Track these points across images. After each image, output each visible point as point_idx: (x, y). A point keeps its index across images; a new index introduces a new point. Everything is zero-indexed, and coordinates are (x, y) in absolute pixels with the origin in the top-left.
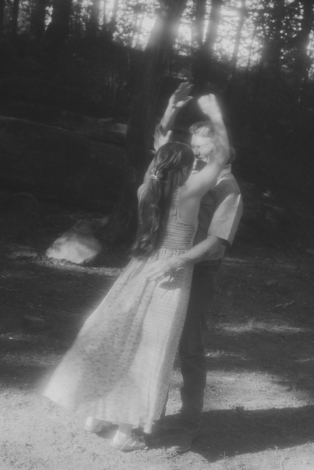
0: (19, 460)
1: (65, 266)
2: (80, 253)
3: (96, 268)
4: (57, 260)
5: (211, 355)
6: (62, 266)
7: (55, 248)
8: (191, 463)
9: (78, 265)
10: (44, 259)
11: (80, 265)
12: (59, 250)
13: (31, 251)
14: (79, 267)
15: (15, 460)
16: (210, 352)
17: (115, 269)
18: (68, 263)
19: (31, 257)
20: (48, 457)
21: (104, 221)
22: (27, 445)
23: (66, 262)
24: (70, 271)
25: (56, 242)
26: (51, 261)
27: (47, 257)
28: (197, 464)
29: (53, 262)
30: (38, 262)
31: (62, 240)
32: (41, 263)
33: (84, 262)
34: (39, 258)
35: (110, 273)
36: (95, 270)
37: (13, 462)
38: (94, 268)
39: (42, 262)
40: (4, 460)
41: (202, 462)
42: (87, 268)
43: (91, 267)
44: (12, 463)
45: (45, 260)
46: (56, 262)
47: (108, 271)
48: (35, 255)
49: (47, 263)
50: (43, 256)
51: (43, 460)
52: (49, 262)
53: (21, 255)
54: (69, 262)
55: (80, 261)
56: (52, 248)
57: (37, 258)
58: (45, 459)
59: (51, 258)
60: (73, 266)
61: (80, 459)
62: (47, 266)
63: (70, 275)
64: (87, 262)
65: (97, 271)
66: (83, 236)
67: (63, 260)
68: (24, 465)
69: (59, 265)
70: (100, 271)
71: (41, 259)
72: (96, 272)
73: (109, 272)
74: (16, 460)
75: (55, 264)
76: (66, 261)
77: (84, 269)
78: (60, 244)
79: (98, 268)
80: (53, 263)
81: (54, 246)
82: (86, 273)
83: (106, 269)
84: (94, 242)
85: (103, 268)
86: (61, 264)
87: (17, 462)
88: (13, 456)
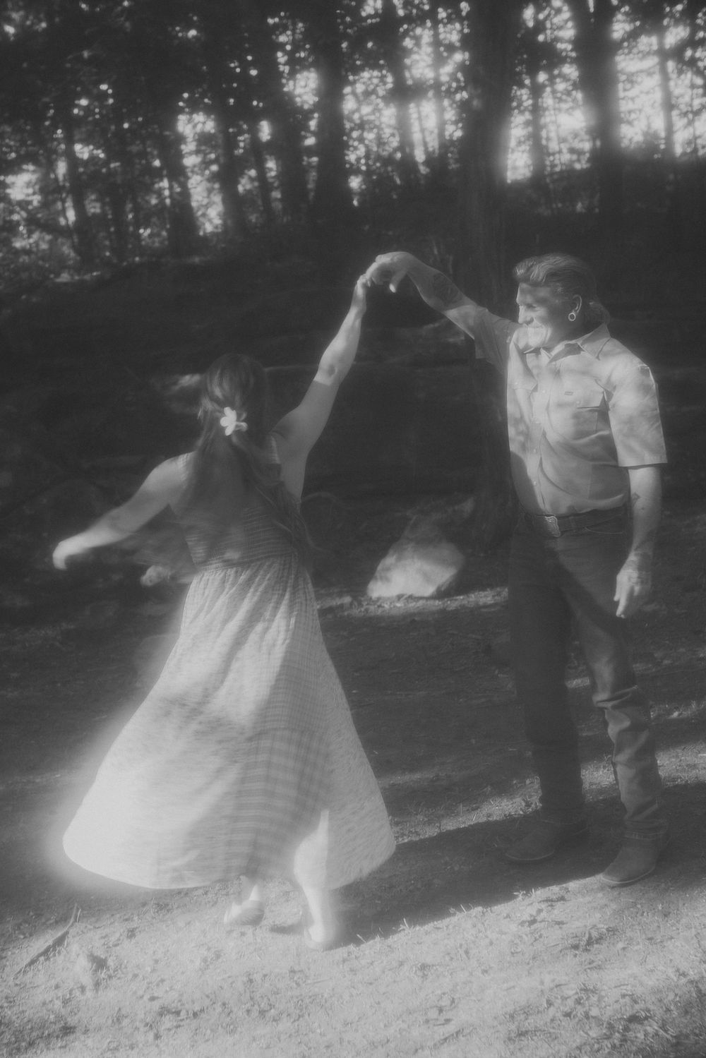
0: (277, 1006)
1: (405, 605)
2: (427, 578)
3: (462, 597)
4: (389, 598)
5: (679, 715)
6: (399, 608)
7: (381, 578)
8: (624, 949)
9: (427, 599)
10: (365, 603)
11: (432, 597)
12: (388, 580)
13: (341, 595)
14: (431, 602)
15: (269, 1008)
16: (677, 708)
17: (498, 589)
18: (410, 601)
19: (342, 606)
20: (333, 989)
21: (468, 506)
22: (293, 971)
23: (406, 599)
24: (413, 614)
25: (380, 568)
26: (379, 604)
27: (371, 598)
28: (636, 948)
29: (383, 605)
30: (356, 612)
31: (389, 560)
32: (361, 611)
33: (438, 590)
34: (356, 604)
35: (489, 599)
36: (460, 601)
37: (265, 1011)
38: (458, 597)
39: (363, 609)
40: (248, 1011)
41: (647, 942)
42: (446, 600)
43: (453, 596)
44: (262, 1013)
45: (367, 604)
46: (389, 604)
47: (485, 596)
48: (347, 600)
49: (372, 608)
50: (362, 599)
51: (322, 996)
52: (376, 606)
53: (322, 607)
54: (411, 597)
55: (430, 590)
56: (376, 579)
57: (351, 604)
58: (326, 996)
59: (379, 599)
60: (421, 603)
61: (395, 982)
62: (372, 614)
63: (413, 621)
64: (443, 589)
65: (465, 602)
66: (424, 544)
67: (399, 597)
68: (284, 1015)
69: (394, 607)
70: (471, 600)
71: (360, 605)
72: (463, 602)
73: (487, 597)
74: (271, 1006)
75: (387, 606)
76: (405, 597)
77: (440, 603)
78: (388, 569)
79: (465, 597)
80: (384, 607)
81: (377, 574)
82: (443, 612)
83: (482, 594)
84: (447, 551)
85: (476, 593)
86: (398, 605)
87: (273, 1011)
88: (265, 999)
